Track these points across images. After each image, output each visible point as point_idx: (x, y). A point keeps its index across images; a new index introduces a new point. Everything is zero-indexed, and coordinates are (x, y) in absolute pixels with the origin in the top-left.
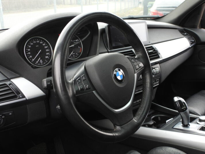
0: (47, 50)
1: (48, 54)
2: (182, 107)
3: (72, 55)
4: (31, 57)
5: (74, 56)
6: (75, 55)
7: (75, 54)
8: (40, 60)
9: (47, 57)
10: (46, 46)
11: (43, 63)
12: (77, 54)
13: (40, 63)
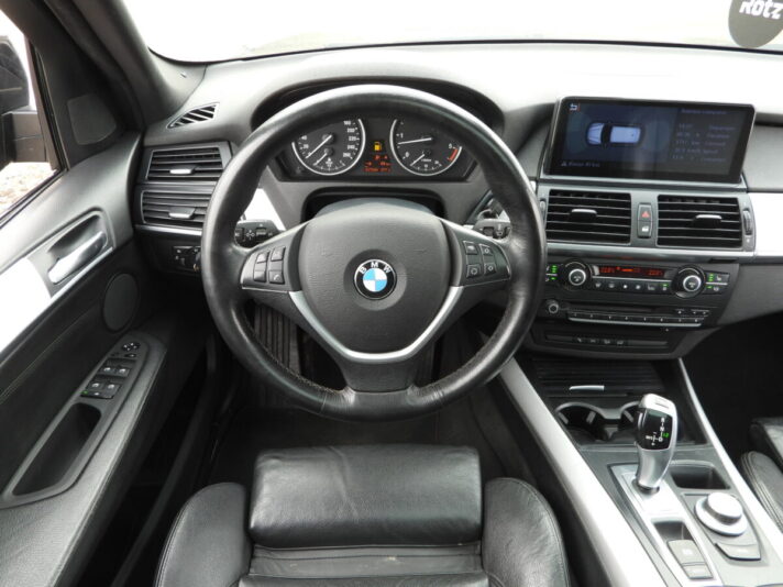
0: (353, 138)
1: (352, 147)
2: (651, 435)
3: (420, 164)
4: (306, 146)
5: (426, 166)
6: (431, 165)
7: (433, 161)
8: (326, 159)
9: (346, 155)
10: (351, 126)
11: (333, 166)
12: (437, 162)
13: (325, 166)
